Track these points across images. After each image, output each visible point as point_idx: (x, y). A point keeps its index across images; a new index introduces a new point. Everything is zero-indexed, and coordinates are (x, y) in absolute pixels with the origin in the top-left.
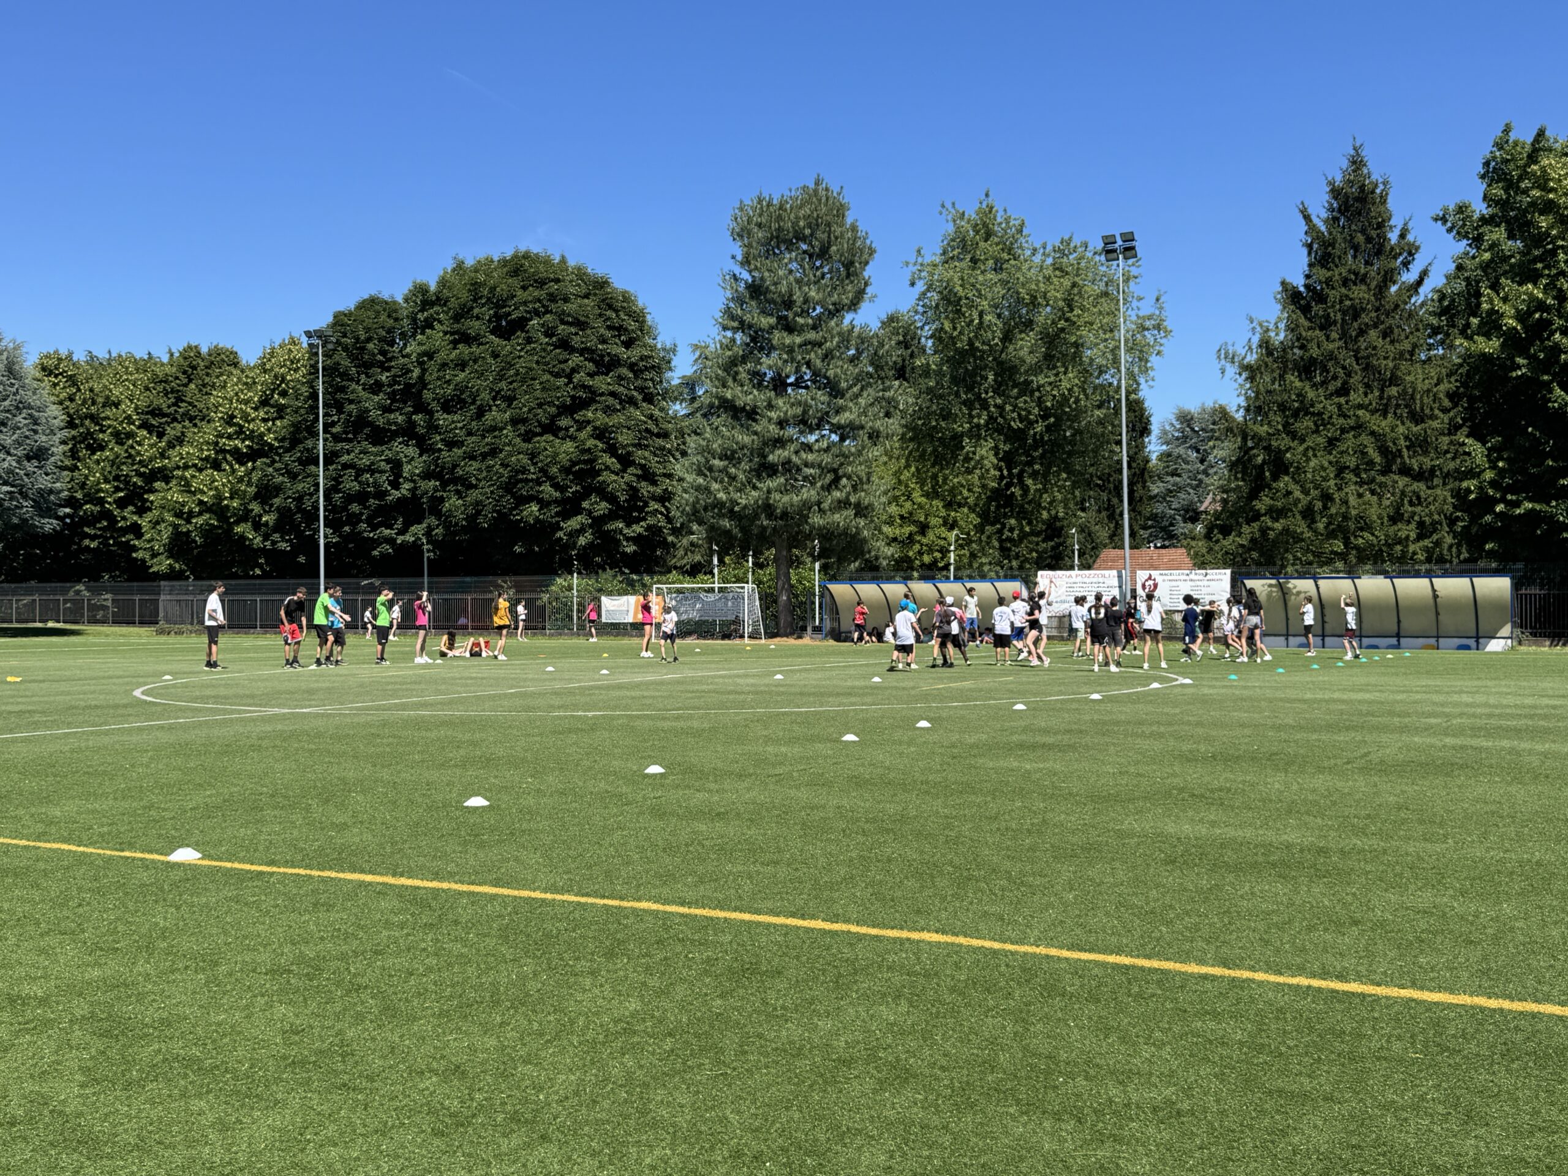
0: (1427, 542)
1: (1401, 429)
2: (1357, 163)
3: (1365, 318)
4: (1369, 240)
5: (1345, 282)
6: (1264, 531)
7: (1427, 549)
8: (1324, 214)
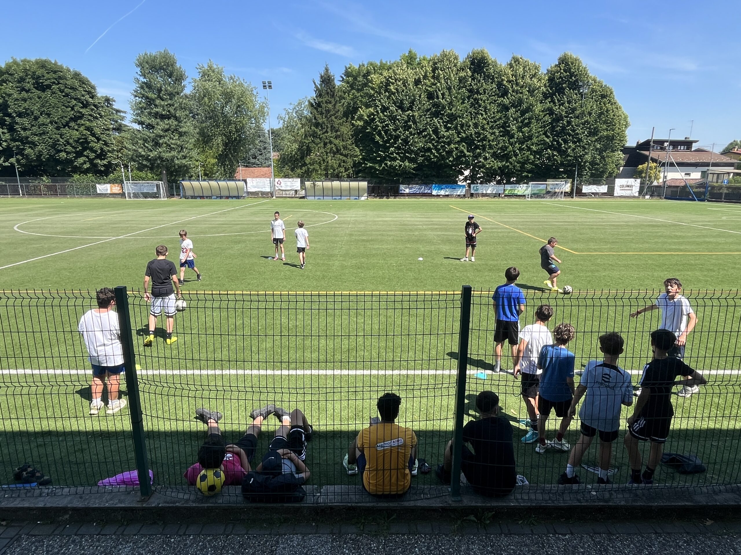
0: (347, 173)
1: (341, 144)
2: (327, 70)
3: (332, 113)
4: (331, 91)
5: (326, 102)
6: (308, 169)
7: (347, 174)
8: (319, 83)
